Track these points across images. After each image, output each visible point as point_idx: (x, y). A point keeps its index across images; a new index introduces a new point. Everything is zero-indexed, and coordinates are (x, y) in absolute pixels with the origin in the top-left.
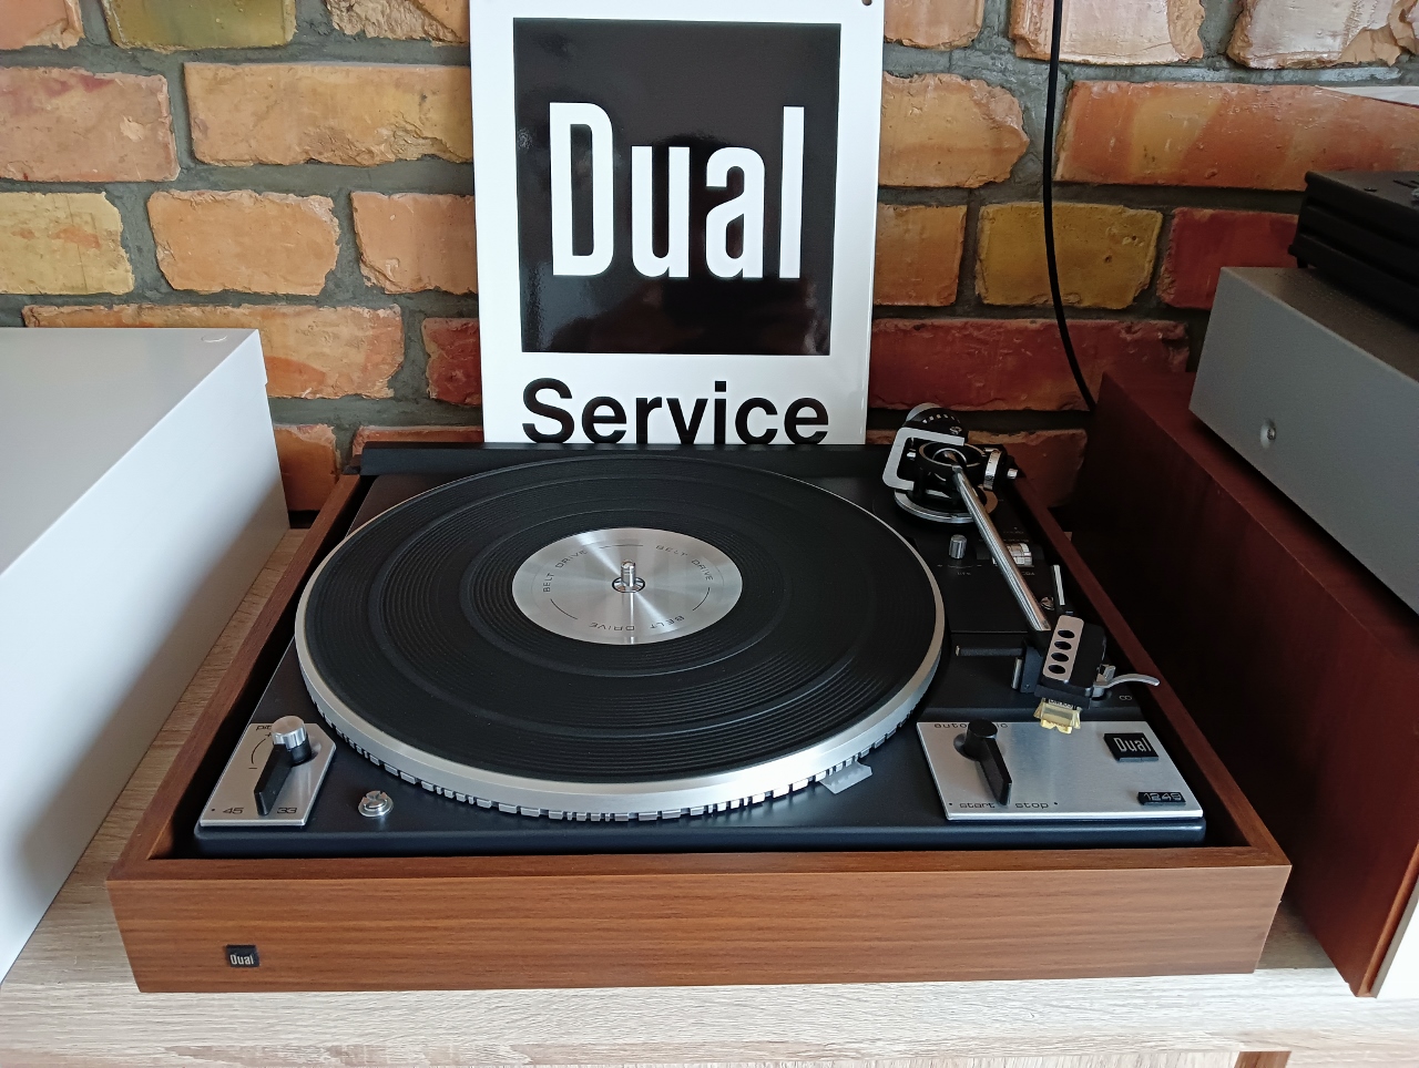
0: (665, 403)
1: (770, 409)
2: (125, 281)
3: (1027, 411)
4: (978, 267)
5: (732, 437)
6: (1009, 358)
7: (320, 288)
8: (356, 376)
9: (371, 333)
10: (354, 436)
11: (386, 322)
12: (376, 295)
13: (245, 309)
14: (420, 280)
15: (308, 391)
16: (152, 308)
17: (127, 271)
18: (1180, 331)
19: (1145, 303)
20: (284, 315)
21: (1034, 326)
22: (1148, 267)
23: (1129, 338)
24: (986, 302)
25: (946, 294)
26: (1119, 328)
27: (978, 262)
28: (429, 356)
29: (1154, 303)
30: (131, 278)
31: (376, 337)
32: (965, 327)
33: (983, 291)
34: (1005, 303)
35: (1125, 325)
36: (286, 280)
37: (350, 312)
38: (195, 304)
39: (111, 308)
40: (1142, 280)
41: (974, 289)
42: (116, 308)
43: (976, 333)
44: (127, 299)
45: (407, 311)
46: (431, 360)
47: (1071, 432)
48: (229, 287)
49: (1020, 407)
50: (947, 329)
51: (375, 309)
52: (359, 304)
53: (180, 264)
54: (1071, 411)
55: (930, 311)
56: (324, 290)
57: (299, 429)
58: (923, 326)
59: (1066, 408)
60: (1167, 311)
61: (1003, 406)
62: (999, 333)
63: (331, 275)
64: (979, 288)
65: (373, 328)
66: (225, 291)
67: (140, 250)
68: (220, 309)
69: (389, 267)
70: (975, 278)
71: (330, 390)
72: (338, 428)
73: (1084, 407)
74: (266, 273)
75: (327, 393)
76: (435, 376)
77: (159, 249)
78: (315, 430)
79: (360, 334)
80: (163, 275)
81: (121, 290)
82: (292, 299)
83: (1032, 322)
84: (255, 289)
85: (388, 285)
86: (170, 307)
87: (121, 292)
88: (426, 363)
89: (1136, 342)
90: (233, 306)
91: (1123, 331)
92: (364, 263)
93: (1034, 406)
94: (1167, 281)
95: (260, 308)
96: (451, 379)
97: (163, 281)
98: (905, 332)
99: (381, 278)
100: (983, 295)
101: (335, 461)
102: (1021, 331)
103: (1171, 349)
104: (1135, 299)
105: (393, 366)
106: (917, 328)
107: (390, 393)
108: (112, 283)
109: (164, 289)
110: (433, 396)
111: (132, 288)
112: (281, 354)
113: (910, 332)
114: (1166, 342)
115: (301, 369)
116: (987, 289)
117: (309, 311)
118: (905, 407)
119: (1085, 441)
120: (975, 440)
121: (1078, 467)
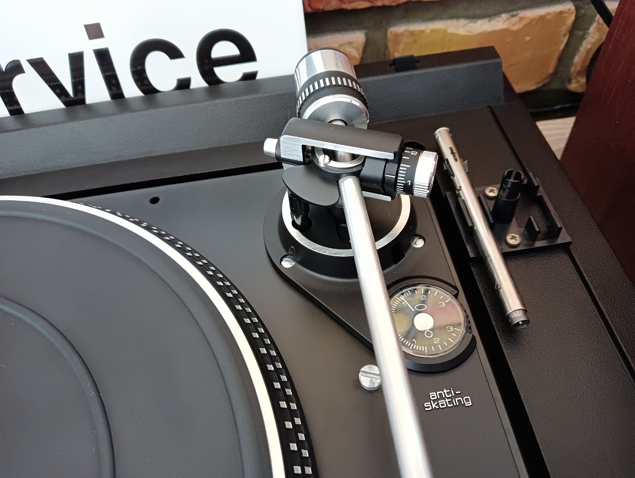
0: (27, 66)
1: (174, 52)
47: (557, 9)
118: (366, 5)
119: (573, 17)
120: (452, 34)
121: (562, 47)
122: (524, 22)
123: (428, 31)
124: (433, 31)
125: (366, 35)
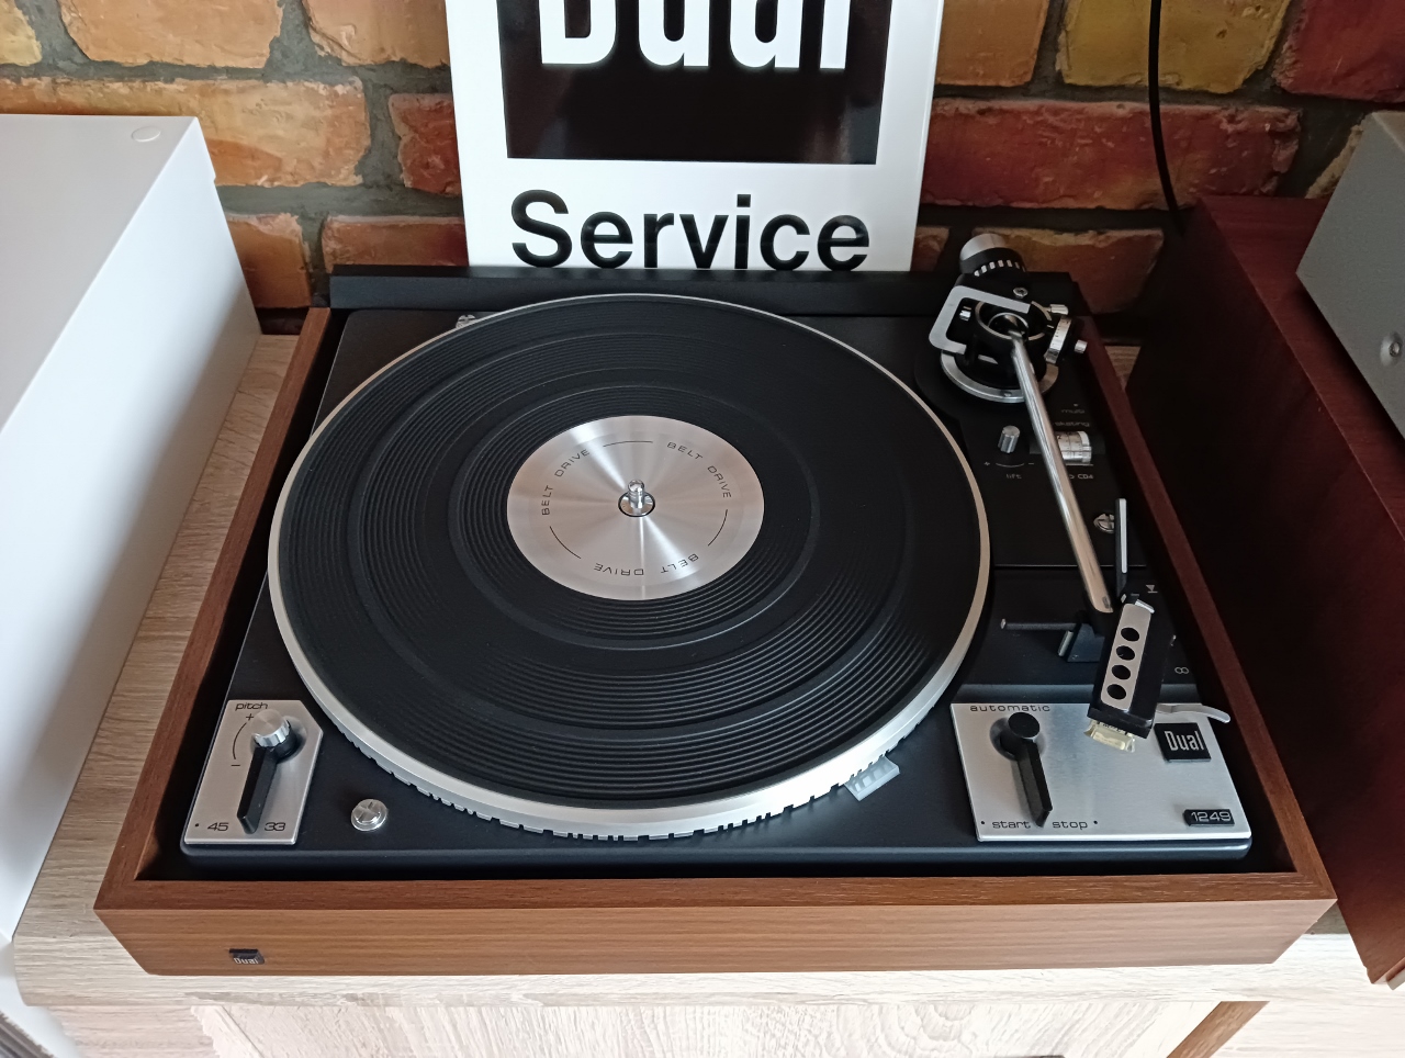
0: (678, 221)
1: (801, 228)
2: (30, 50)
3: (1100, 209)
4: (1062, 38)
5: (756, 261)
6: (1087, 149)
7: (265, 59)
8: (317, 162)
9: (329, 112)
10: (322, 227)
11: (345, 101)
12: (330, 68)
13: (178, 86)
14: (382, 50)
15: (265, 178)
16: (67, 84)
17: (30, 38)
18: (1291, 121)
19: (1258, 87)
20: (226, 92)
21: (1121, 112)
22: (1269, 44)
23: (1230, 128)
24: (1068, 81)
25: (1022, 72)
26: (1219, 116)
27: (1063, 34)
28: (400, 138)
29: (1266, 86)
30: (36, 46)
31: (337, 117)
32: (1038, 113)
33: (1065, 67)
34: (1090, 83)
35: (1226, 113)
36: (223, 50)
37: (303, 88)
38: (120, 79)
39: (18, 81)
40: (1260, 59)
41: (1054, 63)
42: (25, 82)
43: (1051, 119)
44: (37, 70)
45: (370, 86)
46: (402, 143)
47: (1146, 232)
48: (156, 58)
49: (1092, 206)
50: (1017, 114)
51: (332, 85)
52: (313, 77)
53: (93, 30)
54: (1150, 209)
55: (1000, 92)
56: (270, 62)
57: (259, 219)
58: (990, 110)
59: (1146, 207)
60: (1281, 96)
61: (1071, 204)
62: (1079, 120)
63: (275, 43)
64: (1061, 63)
65: (331, 107)
66: (152, 63)
67: (40, 10)
68: (150, 86)
69: (344, 34)
70: (1057, 51)
71: (290, 178)
72: (304, 218)
73: (1164, 206)
74: (197, 41)
75: (285, 180)
76: (409, 162)
77: (64, 10)
78: (277, 220)
79: (317, 114)
80: (74, 43)
81: (27, 61)
82: (233, 73)
83: (1119, 107)
84: (188, 61)
85: (344, 56)
86: (89, 82)
87: (28, 63)
88: (398, 145)
89: (1239, 133)
90: (166, 82)
91: (1225, 120)
92: (315, 30)
93: (1109, 204)
94: (1288, 61)
95: (197, 83)
96: (427, 166)
97: (75, 49)
98: (967, 117)
99: (336, 47)
100: (1064, 73)
101: (303, 256)
102: (1102, 119)
103: (1277, 142)
104: (1246, 82)
105: (359, 151)
106: (982, 112)
107: (359, 180)
108: (14, 52)
109: (78, 59)
110: (408, 184)
111: (39, 58)
112: (228, 138)
113: (972, 117)
114: (1273, 134)
115: (253, 154)
116: (1070, 67)
117: (254, 87)
118: (958, 203)
119: (1159, 244)
120: (1035, 242)
121: (1149, 271)
122: (1110, 241)
123: (1013, 236)
124: (1017, 237)
125: (950, 231)
